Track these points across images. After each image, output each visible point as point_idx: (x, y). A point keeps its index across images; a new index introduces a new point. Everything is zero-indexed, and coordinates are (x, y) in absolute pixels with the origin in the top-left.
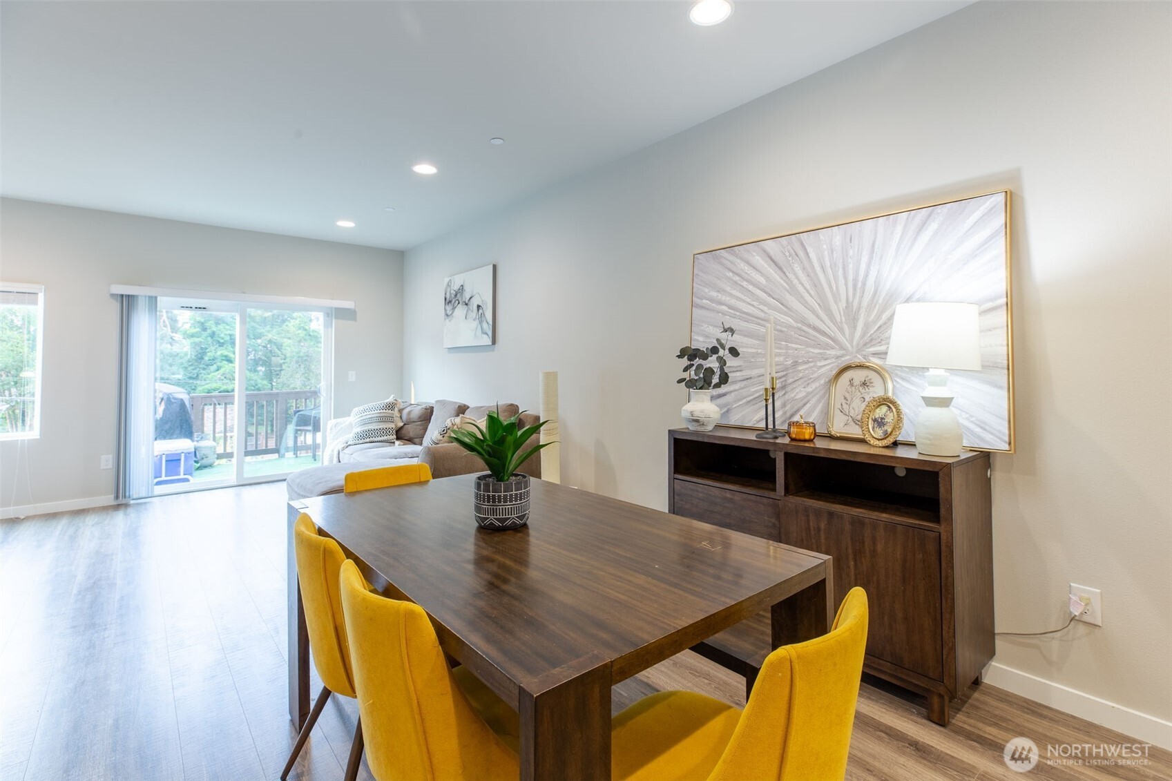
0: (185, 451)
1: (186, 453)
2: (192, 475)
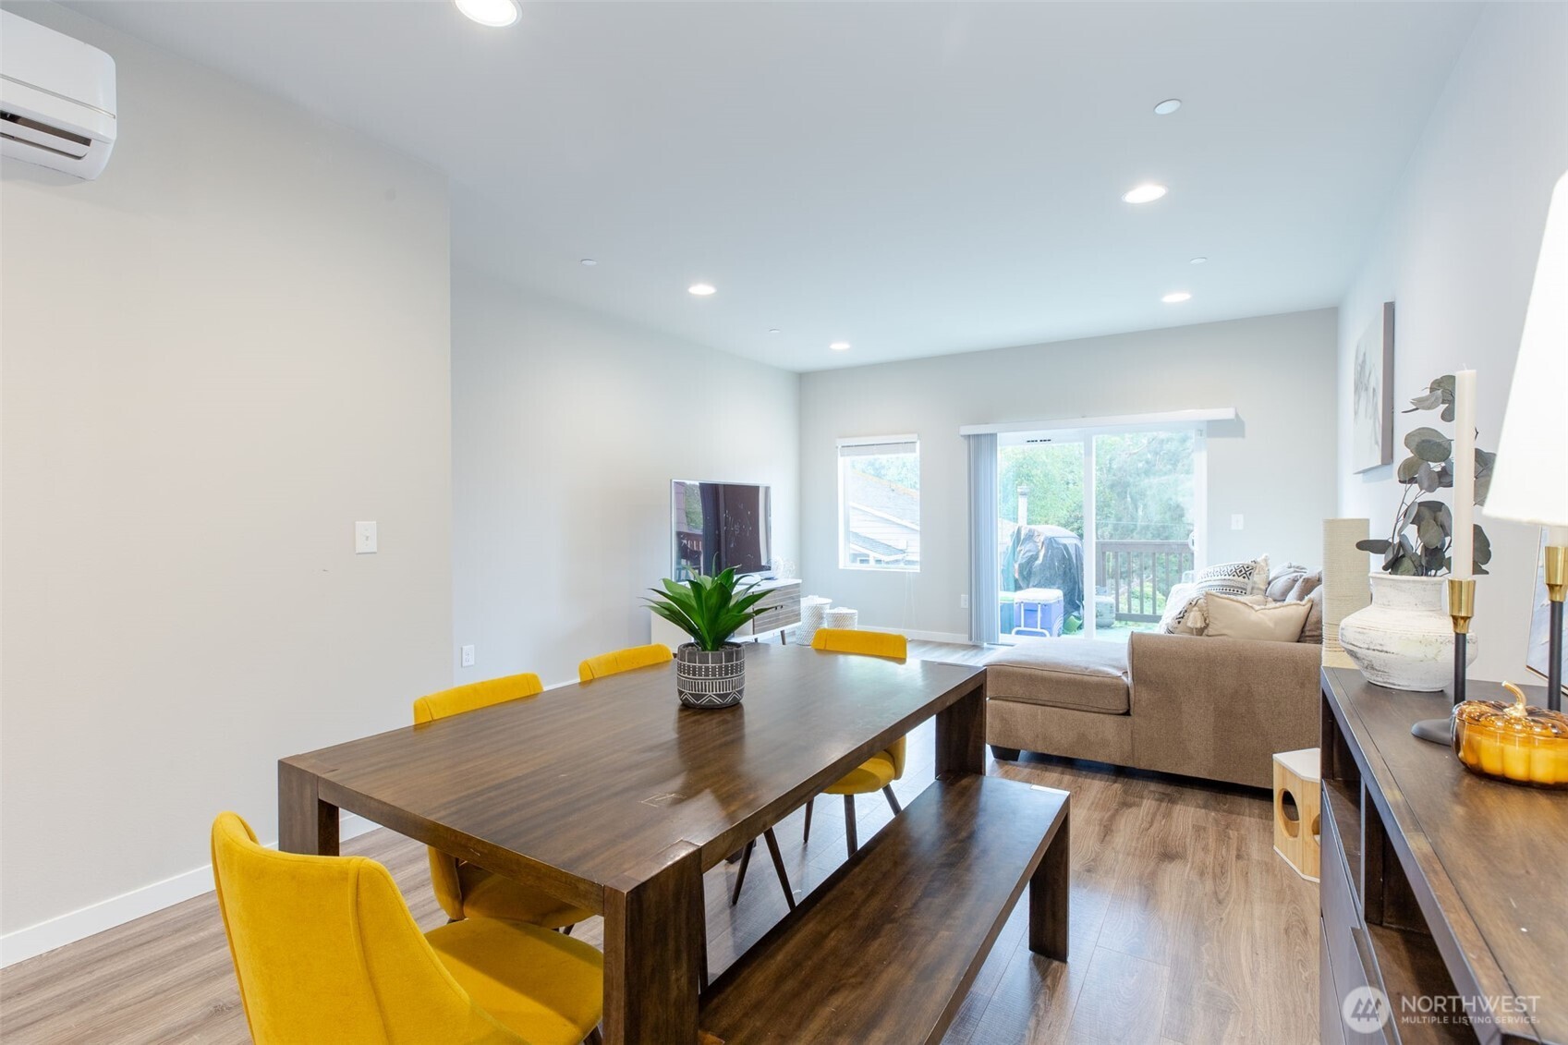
0: (1039, 604)
1: (1040, 606)
2: (1050, 630)
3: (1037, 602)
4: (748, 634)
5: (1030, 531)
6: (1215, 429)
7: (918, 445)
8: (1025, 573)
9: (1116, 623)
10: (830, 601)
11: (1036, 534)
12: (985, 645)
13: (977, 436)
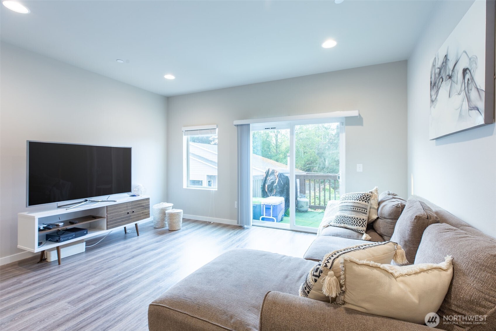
0: (273, 205)
1: (273, 206)
2: (276, 217)
3: (271, 204)
4: (103, 229)
5: (273, 170)
6: (349, 121)
7: (217, 130)
8: (270, 189)
9: (310, 210)
10: (172, 205)
11: (275, 172)
12: (245, 226)
13: (242, 125)
